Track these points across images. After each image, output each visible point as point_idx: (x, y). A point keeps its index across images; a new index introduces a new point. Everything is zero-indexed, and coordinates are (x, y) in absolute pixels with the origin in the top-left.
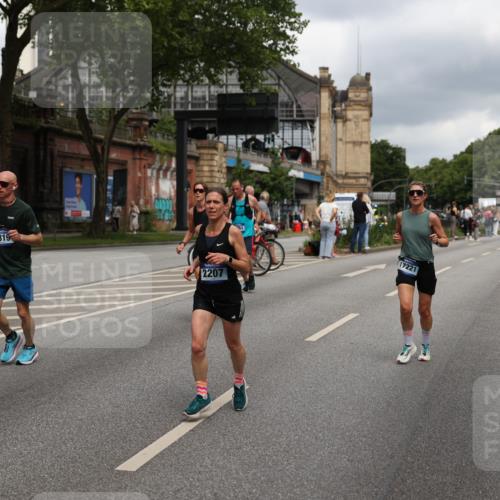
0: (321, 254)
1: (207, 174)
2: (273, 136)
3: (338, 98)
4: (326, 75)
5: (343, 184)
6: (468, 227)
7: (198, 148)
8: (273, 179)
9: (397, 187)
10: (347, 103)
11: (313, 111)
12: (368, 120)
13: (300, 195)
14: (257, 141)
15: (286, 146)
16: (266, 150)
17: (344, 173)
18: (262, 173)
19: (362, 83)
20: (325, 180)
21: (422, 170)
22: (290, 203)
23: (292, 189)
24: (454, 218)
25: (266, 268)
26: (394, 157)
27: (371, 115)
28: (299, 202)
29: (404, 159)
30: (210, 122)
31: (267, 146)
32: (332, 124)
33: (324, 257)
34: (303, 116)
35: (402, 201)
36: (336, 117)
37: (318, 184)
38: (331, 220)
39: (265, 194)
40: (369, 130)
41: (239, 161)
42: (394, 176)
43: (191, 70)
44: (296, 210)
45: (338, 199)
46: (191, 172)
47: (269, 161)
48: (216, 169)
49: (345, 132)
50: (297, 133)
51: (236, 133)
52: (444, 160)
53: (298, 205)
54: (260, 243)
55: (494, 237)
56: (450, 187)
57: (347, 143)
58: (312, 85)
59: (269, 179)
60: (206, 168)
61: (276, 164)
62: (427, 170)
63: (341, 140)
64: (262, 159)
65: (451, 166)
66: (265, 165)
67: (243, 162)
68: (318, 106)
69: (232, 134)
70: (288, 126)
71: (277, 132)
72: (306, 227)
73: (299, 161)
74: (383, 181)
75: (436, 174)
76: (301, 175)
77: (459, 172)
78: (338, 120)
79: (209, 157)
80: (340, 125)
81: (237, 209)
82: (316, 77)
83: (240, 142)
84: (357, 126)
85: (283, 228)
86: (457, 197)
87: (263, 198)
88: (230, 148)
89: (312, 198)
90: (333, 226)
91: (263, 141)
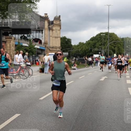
0: (45, 72)
1: (9, 47)
2: (30, 35)
3: (50, 23)
4: (47, 16)
5: (52, 50)
6: (90, 63)
7: (6, 39)
8: (30, 49)
9: (69, 51)
10: (53, 25)
11: (43, 27)
12: (60, 30)
13: (38, 54)
14: (25, 37)
15: (34, 38)
16: (28, 39)
17: (52, 47)
18: (26, 46)
19: (58, 19)
20: (46, 49)
21: (76, 46)
22: (35, 56)
23: (36, 51)
24: (86, 61)
25: (27, 76)
26: (68, 42)
27: (61, 28)
28: (38, 56)
29: (71, 42)
30: (10, 30)
31: (28, 38)
32: (49, 31)
33: (45, 73)
34: (39, 29)
35: (70, 56)
36: (50, 29)
37: (44, 50)
38: (48, 61)
39: (27, 53)
40: (60, 33)
41: (19, 43)
42: (68, 48)
43: (4, 14)
44: (37, 58)
45: (50, 55)
46: (3, 46)
47: (28, 43)
48: (12, 45)
49: (52, 34)
50: (38, 34)
51: (18, 34)
52: (83, 43)
53: (38, 57)
54: (25, 69)
55: (98, 67)
56: (85, 51)
57: (53, 37)
58: (42, 19)
59: (28, 48)
60: (8, 45)
61: (31, 44)
62: (78, 46)
63: (51, 36)
64: (26, 42)
65: (85, 44)
66: (27, 44)
67: (20, 43)
68: (44, 25)
69: (17, 34)
70: (34, 32)
71: (31, 34)
72: (40, 63)
73: (38, 43)
74: (64, 49)
75: (80, 47)
76: (39, 47)
77: (88, 46)
78: (50, 30)
79: (9, 41)
80: (51, 32)
81: (2, 58)
82: (43, 16)
83: (19, 37)
84: (56, 32)
85: (33, 64)
86: (87, 54)
87: (26, 55)
88: (16, 38)
89: (42, 54)
90: (48, 63)
91: (27, 36)
